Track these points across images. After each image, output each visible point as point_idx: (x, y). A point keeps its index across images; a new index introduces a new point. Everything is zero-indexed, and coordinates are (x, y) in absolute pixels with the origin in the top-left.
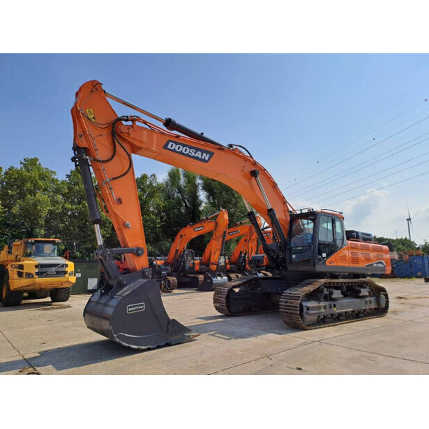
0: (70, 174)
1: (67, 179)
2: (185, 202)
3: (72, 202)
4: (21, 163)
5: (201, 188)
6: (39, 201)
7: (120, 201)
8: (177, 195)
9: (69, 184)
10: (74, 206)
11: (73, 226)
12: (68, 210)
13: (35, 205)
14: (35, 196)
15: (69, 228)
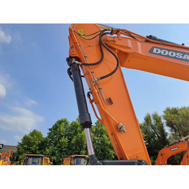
0: (96, 122)
1: (95, 125)
2: (157, 134)
3: (97, 136)
4: (77, 119)
5: (165, 125)
6: (83, 136)
7: (110, 101)
8: (151, 130)
9: (96, 127)
10: (98, 138)
11: (98, 149)
12: (96, 140)
13: (82, 138)
14: (81, 133)
15: (97, 150)
